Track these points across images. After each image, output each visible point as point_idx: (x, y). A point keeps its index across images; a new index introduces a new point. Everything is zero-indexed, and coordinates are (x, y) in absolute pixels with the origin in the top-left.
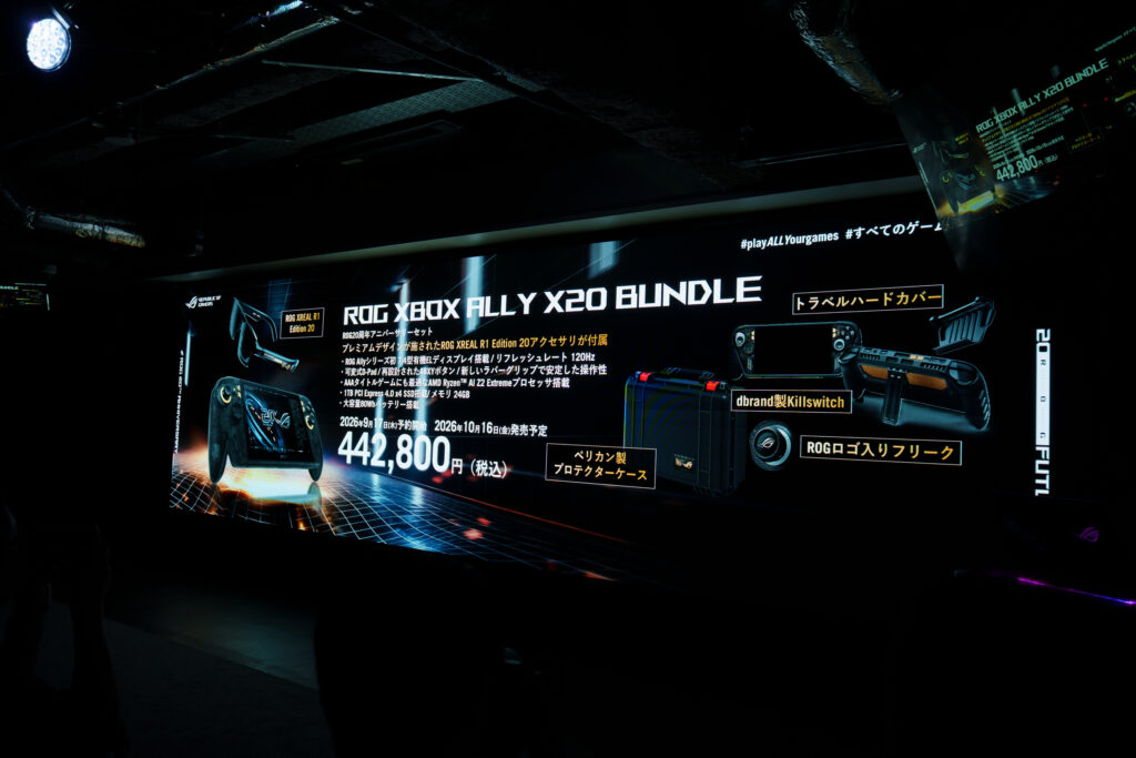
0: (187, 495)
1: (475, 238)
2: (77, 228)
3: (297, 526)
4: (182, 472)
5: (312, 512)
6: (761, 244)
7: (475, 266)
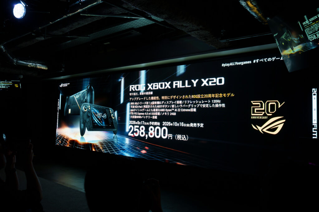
0: (61, 141)
1: (143, 65)
2: (28, 64)
3: (92, 149)
4: (59, 134)
5: (97, 146)
6: (228, 65)
7: (143, 74)
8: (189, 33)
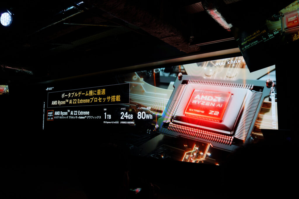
8: (162, 39)
